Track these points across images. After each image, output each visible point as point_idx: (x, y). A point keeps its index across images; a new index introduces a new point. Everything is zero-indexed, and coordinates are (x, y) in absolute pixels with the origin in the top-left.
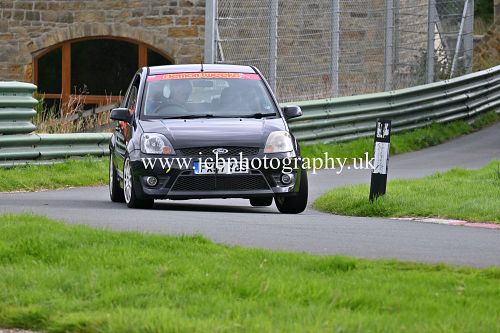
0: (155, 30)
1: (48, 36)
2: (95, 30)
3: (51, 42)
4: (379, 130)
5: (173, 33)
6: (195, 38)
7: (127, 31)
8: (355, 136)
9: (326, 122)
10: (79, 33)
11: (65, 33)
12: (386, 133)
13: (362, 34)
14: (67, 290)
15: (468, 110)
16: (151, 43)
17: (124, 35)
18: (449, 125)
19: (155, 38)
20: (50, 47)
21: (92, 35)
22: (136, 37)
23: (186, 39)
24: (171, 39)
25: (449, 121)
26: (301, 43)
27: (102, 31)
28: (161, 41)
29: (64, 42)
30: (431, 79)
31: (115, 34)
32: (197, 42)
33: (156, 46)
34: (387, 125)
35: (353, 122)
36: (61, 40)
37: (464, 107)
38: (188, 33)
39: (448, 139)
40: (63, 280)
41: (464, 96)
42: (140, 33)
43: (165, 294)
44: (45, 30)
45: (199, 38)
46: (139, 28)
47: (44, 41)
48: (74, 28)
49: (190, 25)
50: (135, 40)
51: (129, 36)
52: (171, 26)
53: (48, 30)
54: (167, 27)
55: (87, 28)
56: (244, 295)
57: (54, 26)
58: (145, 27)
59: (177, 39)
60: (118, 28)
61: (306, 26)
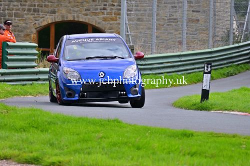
0: (96, 18)
1: (43, 20)
2: (67, 18)
3: (45, 23)
4: (206, 68)
5: (105, 20)
6: (116, 22)
7: (82, 18)
8: (194, 71)
9: (180, 63)
10: (59, 19)
11: (52, 19)
12: (209, 69)
13: (198, 20)
14: (52, 145)
16: (94, 24)
17: (81, 20)
18: (240, 66)
19: (96, 21)
20: (45, 25)
21: (65, 20)
22: (87, 21)
23: (111, 22)
24: (103, 22)
26: (168, 25)
27: (70, 18)
28: (99, 23)
29: (52, 23)
30: (231, 43)
31: (76, 19)
32: (117, 24)
33: (97, 26)
34: (209, 66)
35: (193, 64)
36: (50, 22)
37: (248, 57)
38: (112, 20)
40: (50, 140)
42: (89, 19)
43: (100, 148)
44: (42, 18)
45: (118, 22)
46: (88, 17)
47: (41, 23)
48: (56, 16)
49: (113, 15)
50: (86, 23)
51: (84, 20)
52: (104, 16)
53: (44, 17)
54: (102, 16)
55: (63, 17)
56: (138, 148)
57: (46, 15)
58: (91, 16)
59: (107, 22)
60: (78, 17)
61: (170, 16)
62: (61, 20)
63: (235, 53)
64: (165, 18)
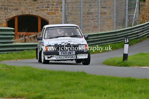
0: (43, 13)
1: (11, 14)
2: (25, 13)
3: (12, 16)
5: (48, 14)
6: (55, 15)
7: (34, 13)
10: (20, 14)
11: (16, 14)
13: (105, 13)
15: (138, 36)
16: (42, 17)
17: (34, 14)
18: (132, 40)
19: (43, 15)
20: (11, 18)
21: (24, 14)
23: (52, 15)
24: (48, 15)
25: (133, 39)
26: (87, 16)
27: (27, 13)
28: (45, 16)
29: (16, 16)
30: (127, 27)
31: (31, 14)
32: (56, 16)
33: (43, 17)
36: (14, 16)
37: (137, 35)
38: (53, 14)
39: (132, 44)
41: (137, 32)
42: (39, 13)
44: (10, 13)
45: (56, 15)
46: (38, 12)
47: (9, 16)
48: (18, 12)
49: (53, 11)
50: (37, 16)
51: (35, 14)
52: (48, 11)
53: (11, 13)
54: (46, 12)
55: (22, 12)
56: (104, 89)
57: (12, 11)
58: (40, 12)
59: (50, 15)
60: (32, 12)
61: (88, 11)
62: (21, 14)
63: (129, 32)
64: (85, 12)
